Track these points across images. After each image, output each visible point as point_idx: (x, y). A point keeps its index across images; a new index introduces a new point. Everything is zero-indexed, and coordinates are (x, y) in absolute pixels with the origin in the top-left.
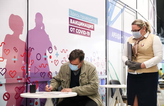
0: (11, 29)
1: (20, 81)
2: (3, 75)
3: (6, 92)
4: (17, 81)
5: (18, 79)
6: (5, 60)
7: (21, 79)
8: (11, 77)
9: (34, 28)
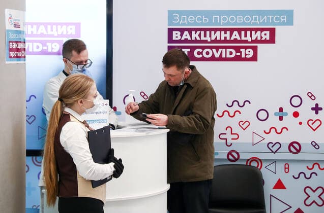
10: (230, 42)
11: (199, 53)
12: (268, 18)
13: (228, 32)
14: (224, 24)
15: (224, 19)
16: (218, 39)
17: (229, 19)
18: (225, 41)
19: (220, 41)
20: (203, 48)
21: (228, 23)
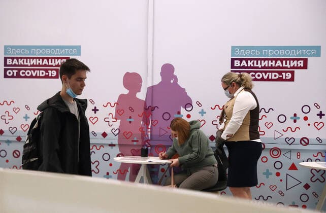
0: (126, 88)
1: (135, 143)
2: (116, 136)
3: (120, 153)
4: (131, 143)
5: (133, 141)
6: (119, 121)
7: (137, 141)
8: (125, 138)
9: (158, 83)
10: (42, 66)
11: (23, 73)
12: (65, 51)
13: (41, 60)
14: (38, 55)
15: (39, 51)
16: (35, 64)
17: (41, 51)
18: (39, 65)
19: (36, 66)
20: (26, 70)
21: (41, 54)
